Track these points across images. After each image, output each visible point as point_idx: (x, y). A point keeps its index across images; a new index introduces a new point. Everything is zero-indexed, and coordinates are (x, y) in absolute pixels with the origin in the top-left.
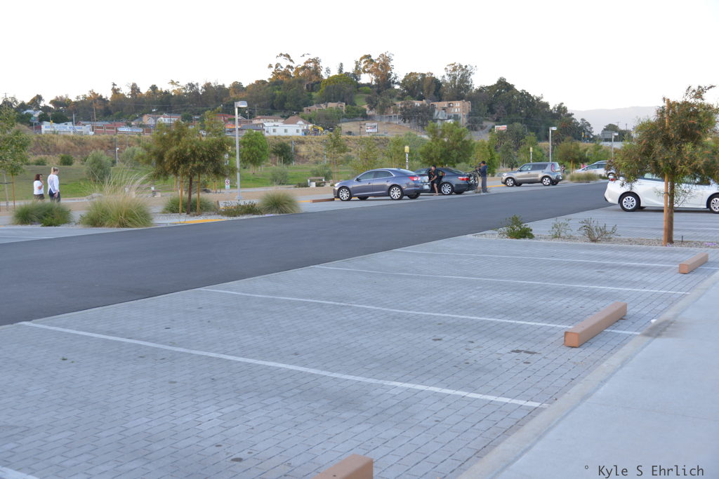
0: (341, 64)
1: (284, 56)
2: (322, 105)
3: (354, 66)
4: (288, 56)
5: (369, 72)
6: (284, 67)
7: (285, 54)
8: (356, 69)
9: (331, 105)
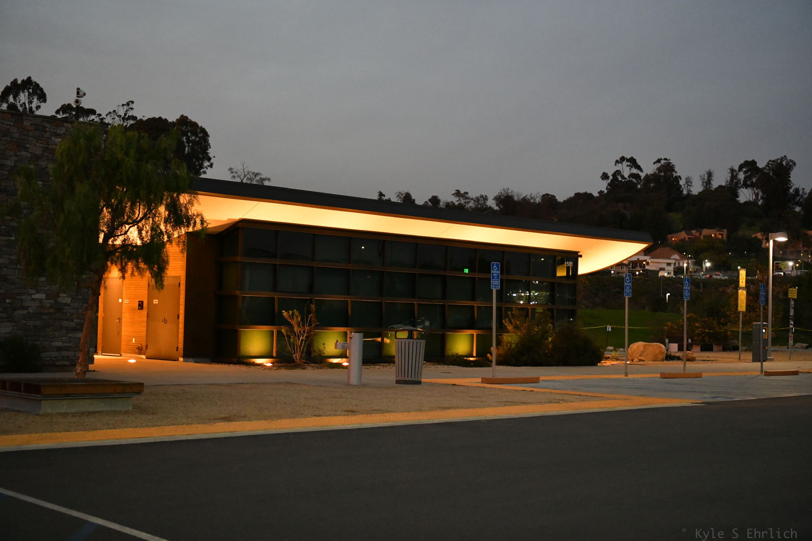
0: (710, 174)
1: (628, 160)
2: (694, 232)
3: (728, 176)
4: (633, 162)
5: (752, 185)
6: (626, 175)
7: (628, 158)
8: (732, 180)
9: (706, 232)
